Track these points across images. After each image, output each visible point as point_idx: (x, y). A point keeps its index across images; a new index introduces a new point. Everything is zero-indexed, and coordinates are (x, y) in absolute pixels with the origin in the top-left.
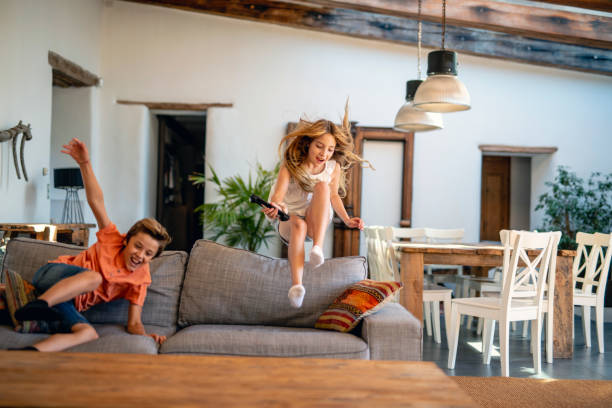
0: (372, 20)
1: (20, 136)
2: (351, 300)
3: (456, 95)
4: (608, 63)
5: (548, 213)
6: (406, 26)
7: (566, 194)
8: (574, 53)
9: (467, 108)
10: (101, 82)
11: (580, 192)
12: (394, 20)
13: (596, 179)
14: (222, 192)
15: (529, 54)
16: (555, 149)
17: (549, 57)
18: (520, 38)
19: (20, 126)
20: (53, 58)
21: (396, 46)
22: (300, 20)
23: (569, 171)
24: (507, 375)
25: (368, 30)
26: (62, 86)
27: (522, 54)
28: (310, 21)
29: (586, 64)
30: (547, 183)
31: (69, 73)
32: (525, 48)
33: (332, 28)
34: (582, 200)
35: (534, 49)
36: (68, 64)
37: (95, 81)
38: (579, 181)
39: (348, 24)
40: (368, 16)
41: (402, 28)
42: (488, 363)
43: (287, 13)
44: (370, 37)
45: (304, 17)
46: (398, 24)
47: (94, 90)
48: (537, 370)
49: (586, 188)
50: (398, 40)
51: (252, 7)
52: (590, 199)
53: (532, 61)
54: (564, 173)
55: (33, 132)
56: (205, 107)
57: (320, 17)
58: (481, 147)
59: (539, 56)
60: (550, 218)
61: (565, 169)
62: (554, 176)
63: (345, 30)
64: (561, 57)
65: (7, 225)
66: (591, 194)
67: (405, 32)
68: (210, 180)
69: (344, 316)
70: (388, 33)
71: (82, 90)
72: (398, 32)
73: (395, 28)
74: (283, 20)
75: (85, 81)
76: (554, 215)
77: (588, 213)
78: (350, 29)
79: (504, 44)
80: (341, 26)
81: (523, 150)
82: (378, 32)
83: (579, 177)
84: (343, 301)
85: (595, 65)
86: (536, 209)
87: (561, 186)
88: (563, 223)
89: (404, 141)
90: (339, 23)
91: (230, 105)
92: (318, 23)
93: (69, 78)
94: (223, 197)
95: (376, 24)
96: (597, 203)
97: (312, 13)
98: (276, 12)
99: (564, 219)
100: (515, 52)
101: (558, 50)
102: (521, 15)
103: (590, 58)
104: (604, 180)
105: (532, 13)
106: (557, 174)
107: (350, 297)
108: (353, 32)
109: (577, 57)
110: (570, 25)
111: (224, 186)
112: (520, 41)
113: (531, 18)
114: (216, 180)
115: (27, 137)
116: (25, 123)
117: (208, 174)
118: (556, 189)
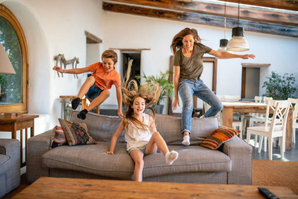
0: (202, 17)
1: (75, 62)
2: (217, 136)
3: (244, 45)
4: (291, 32)
5: (267, 88)
6: (214, 19)
7: (274, 81)
8: (278, 28)
9: (249, 50)
10: (103, 41)
11: (280, 81)
12: (210, 17)
13: (286, 76)
14: (147, 81)
15: (261, 29)
16: (270, 65)
17: (268, 30)
18: (257, 22)
19: (75, 58)
20: (87, 33)
21: (211, 27)
22: (175, 17)
23: (276, 73)
24: (271, 159)
25: (200, 21)
26: (89, 43)
27: (258, 29)
28: (179, 18)
29: (282, 33)
30: (267, 78)
31: (92, 38)
32: (259, 27)
33: (186, 20)
34: (280, 84)
35: (263, 27)
36: (91, 35)
37: (101, 41)
38: (280, 77)
39: (193, 19)
40: (200, 15)
41: (213, 20)
42: (260, 152)
43: (170, 15)
44: (201, 23)
45: (177, 16)
46: (212, 18)
47: (100, 44)
48: (282, 156)
49: (282, 79)
50: (212, 24)
51: (158, 13)
52: (283, 83)
53: (262, 32)
54: (274, 73)
55: (80, 61)
56: (140, 50)
57: (182, 16)
58: (242, 64)
59: (265, 30)
60: (268, 90)
61: (274, 72)
62: (270, 75)
63: (192, 21)
64: (273, 30)
65: (71, 96)
66: (284, 81)
67: (214, 22)
68: (143, 77)
69: (214, 142)
70: (207, 22)
71: (96, 45)
72: (211, 21)
73: (211, 20)
74: (169, 17)
75: (97, 41)
76: (269, 89)
77: (283, 89)
78: (194, 20)
79: (251, 25)
80: (190, 20)
81: (258, 65)
82: (204, 21)
83: (279, 75)
84: (213, 136)
85: (286, 33)
86: (263, 87)
87: (273, 79)
88: (273, 92)
89: (213, 62)
90: (190, 18)
91: (149, 49)
92: (182, 18)
93: (92, 40)
94: (147, 83)
95: (203, 18)
96: (286, 85)
97: (180, 15)
98: (166, 15)
99: (274, 91)
100: (255, 28)
101: (272, 27)
102: (261, 14)
103: (284, 30)
104: (289, 76)
105: (265, 13)
106: (271, 74)
107: (216, 134)
108: (195, 22)
109: (279, 30)
110: (280, 17)
111: (148, 79)
112: (257, 24)
113: (265, 15)
114: (145, 77)
115: (78, 62)
116: (77, 57)
117: (142, 74)
118: (270, 80)
